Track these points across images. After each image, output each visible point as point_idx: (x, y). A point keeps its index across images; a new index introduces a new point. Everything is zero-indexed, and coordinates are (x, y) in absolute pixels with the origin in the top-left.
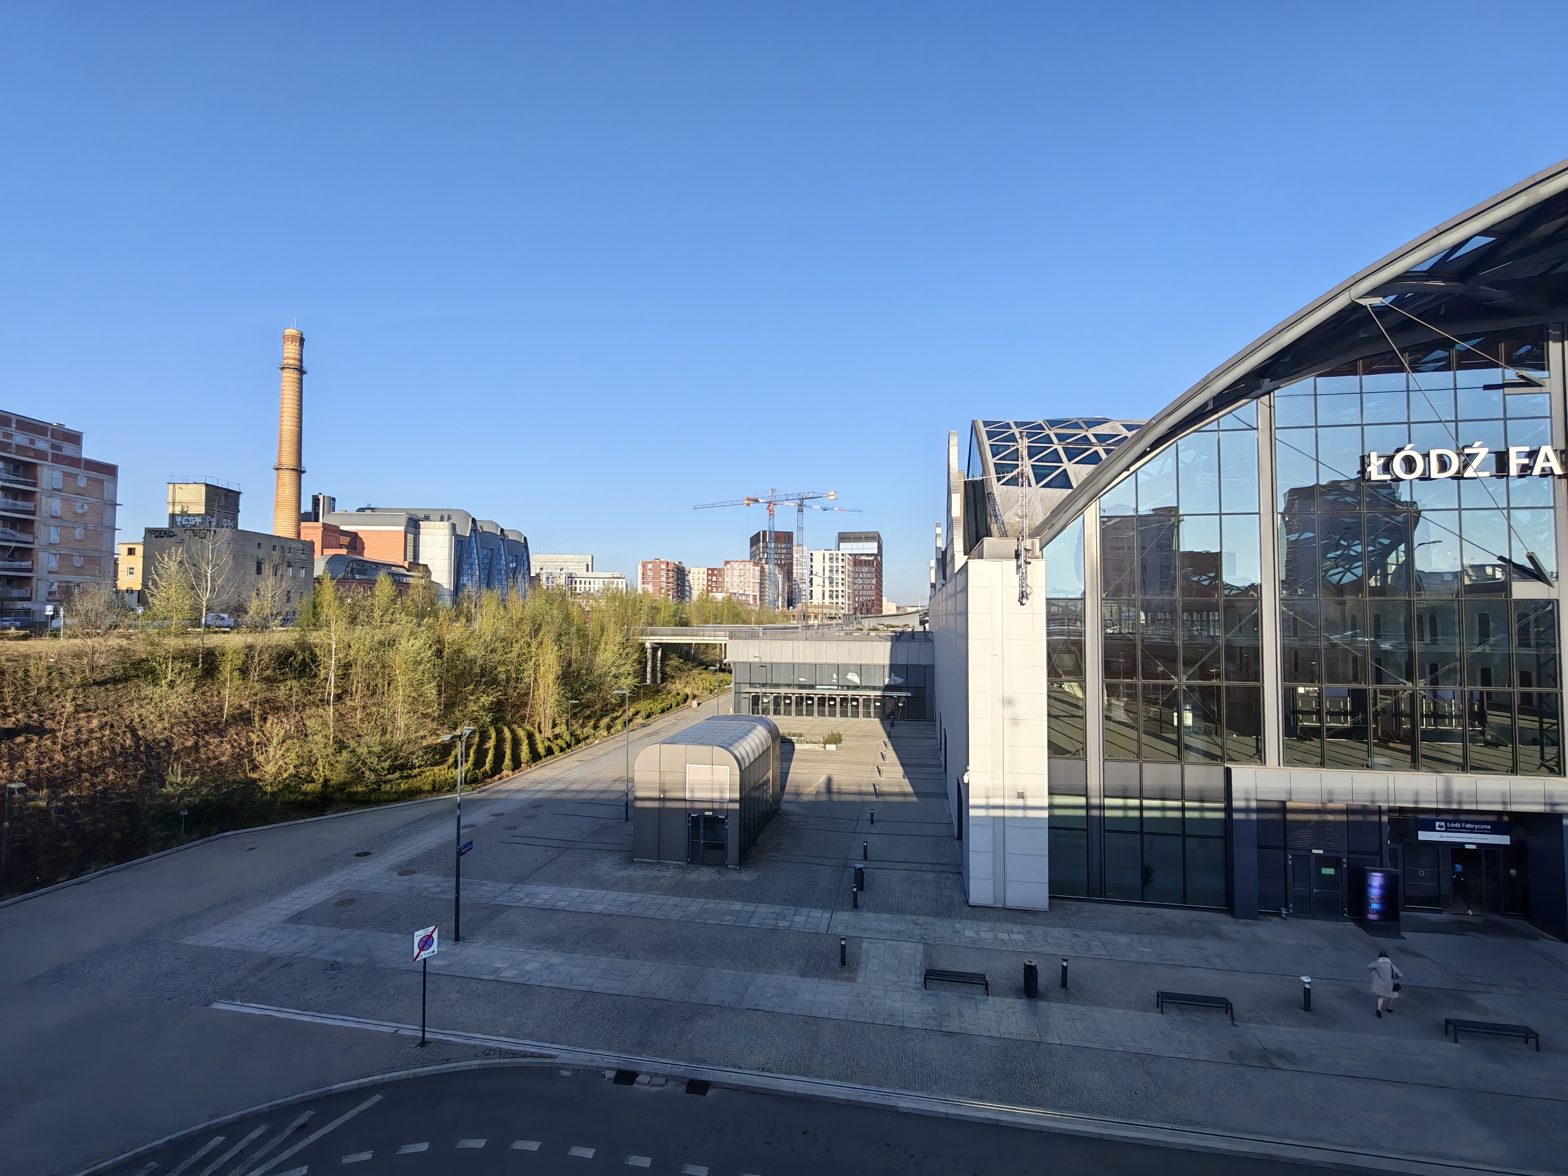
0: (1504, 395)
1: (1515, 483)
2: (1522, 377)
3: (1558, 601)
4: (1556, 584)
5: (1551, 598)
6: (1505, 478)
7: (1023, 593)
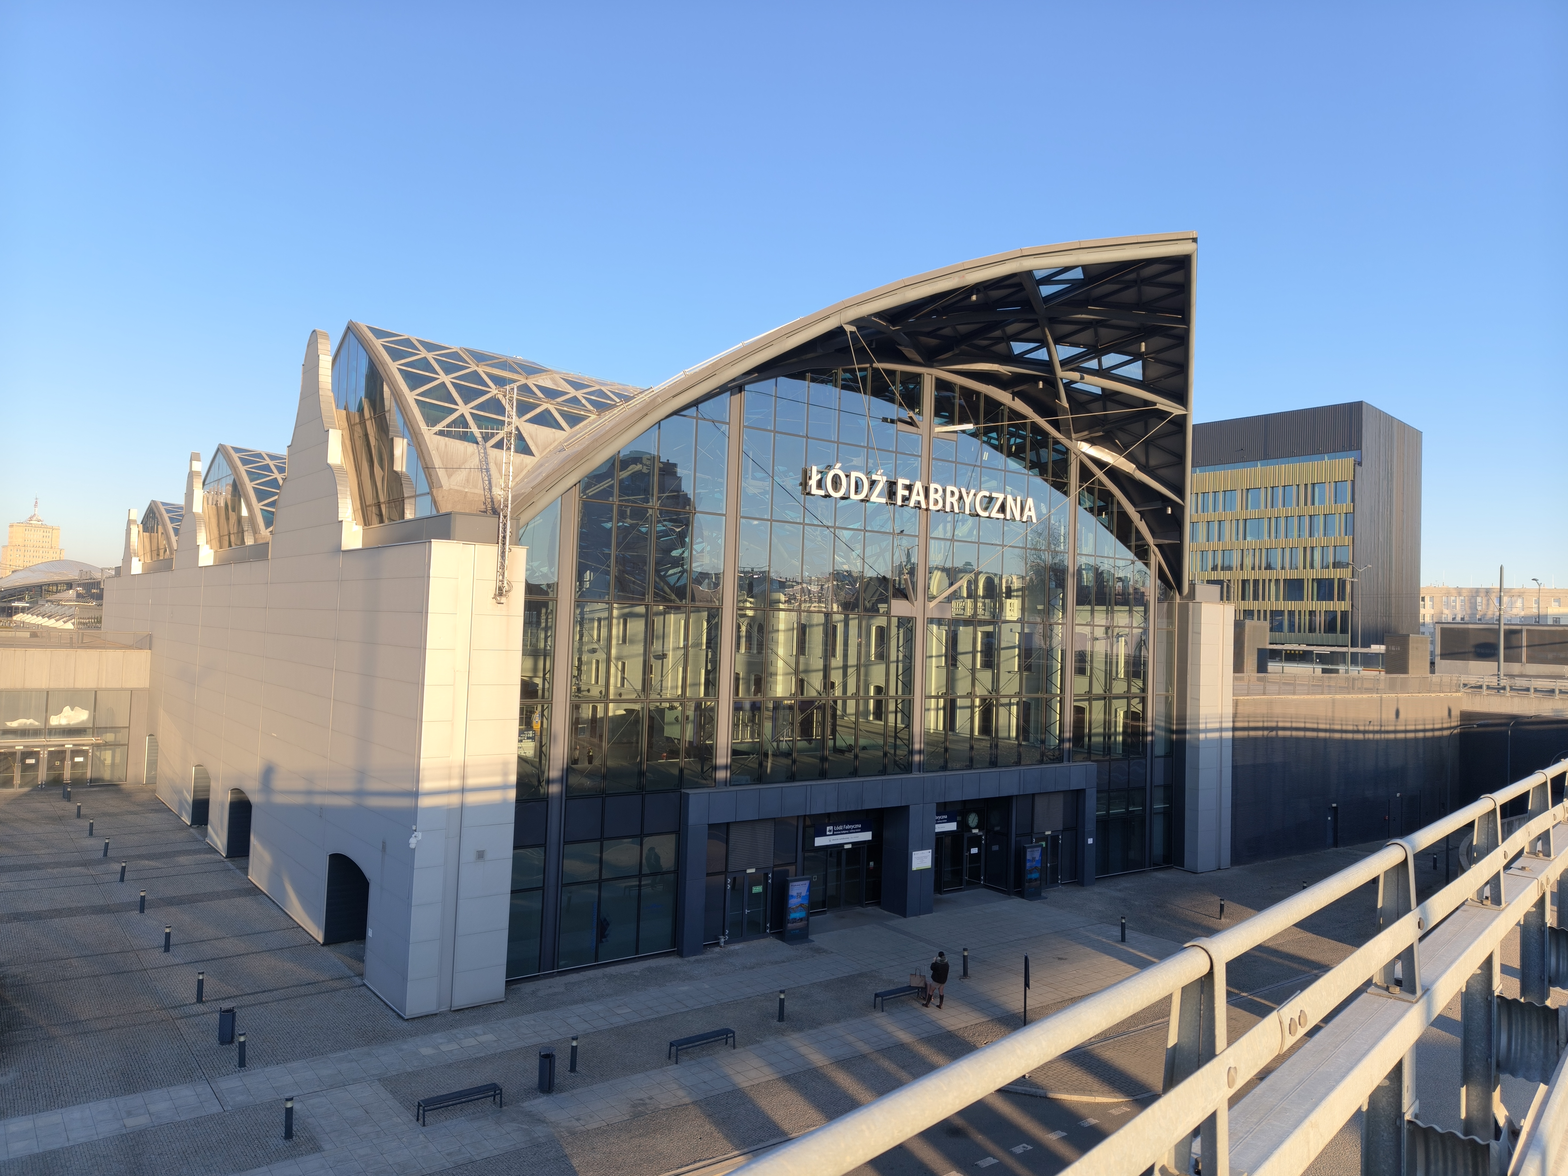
0: (897, 431)
1: (898, 510)
2: (911, 418)
3: (915, 619)
4: (915, 603)
5: (912, 616)
6: (893, 505)
7: (500, 589)
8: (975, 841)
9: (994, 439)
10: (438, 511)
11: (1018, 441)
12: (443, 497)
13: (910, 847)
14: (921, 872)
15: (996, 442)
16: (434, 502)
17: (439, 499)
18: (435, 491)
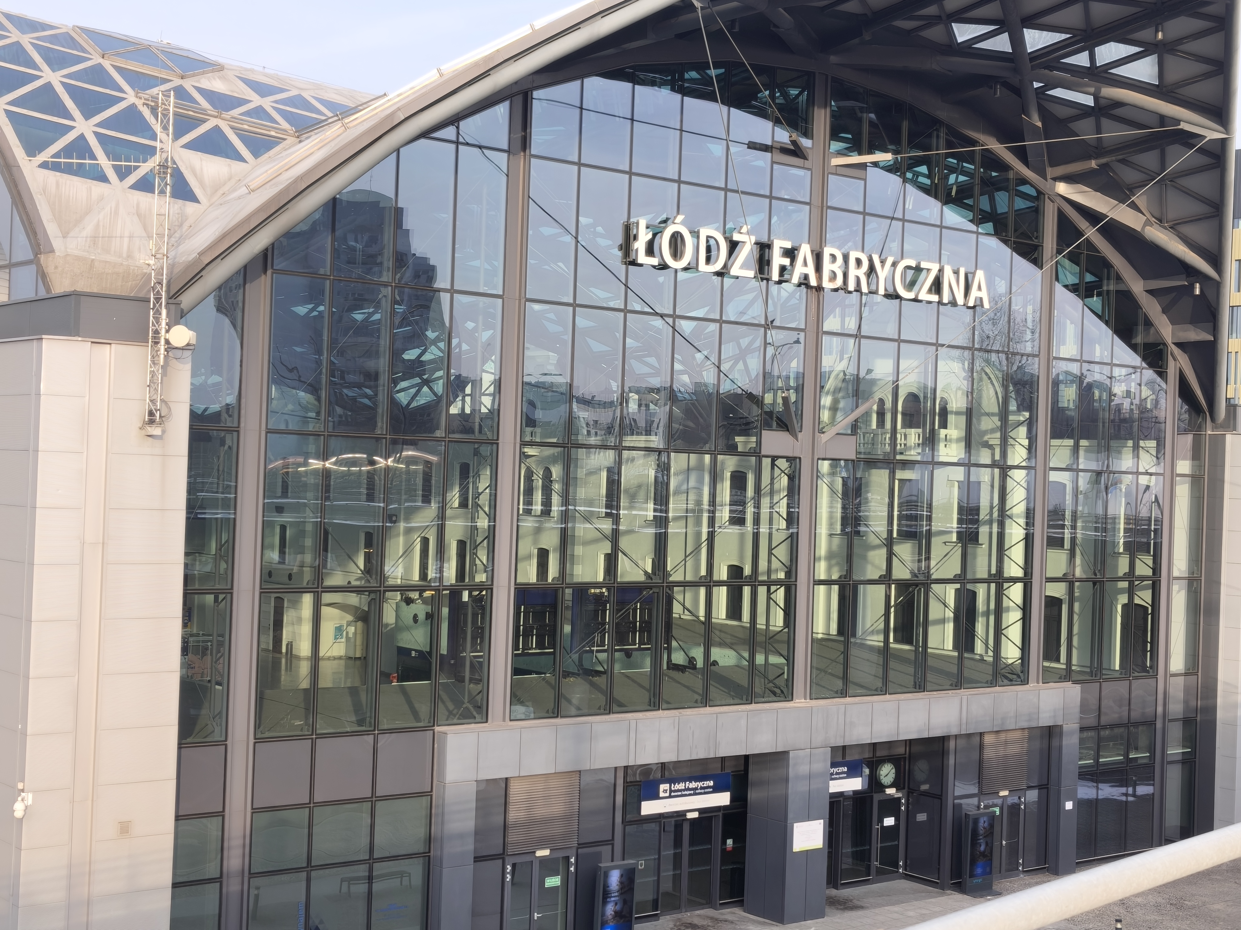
0: (773, 162)
1: (774, 289)
2: (794, 142)
3: (800, 458)
4: (800, 435)
5: (796, 455)
6: (765, 281)
7: (151, 414)
8: (891, 807)
9: (923, 175)
10: (48, 290)
11: (962, 178)
12: (56, 267)
13: (790, 815)
14: (808, 854)
15: (927, 182)
16: (42, 275)
17: (50, 269)
18: (42, 258)
